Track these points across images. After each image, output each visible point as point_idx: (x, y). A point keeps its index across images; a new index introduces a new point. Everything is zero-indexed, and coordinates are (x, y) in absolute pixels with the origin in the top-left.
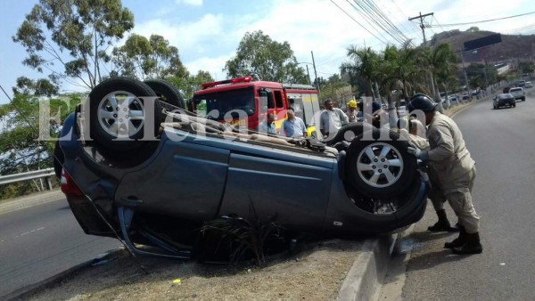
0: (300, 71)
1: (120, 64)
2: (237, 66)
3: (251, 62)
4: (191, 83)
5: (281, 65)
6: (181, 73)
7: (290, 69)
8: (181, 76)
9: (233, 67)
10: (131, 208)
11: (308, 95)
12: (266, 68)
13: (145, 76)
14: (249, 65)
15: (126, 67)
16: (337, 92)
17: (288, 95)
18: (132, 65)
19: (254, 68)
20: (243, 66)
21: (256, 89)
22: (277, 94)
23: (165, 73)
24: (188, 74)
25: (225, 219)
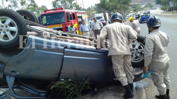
0: (78, 6)
1: (12, 2)
2: (55, 4)
3: (60, 2)
4: (39, 9)
5: (71, 3)
6: (35, 6)
7: (75, 5)
8: (35, 7)
9: (54, 4)
10: (13, 76)
11: (84, 15)
12: (66, 4)
13: (22, 7)
14: (60, 3)
15: (14, 3)
16: (91, 13)
17: (77, 15)
18: (17, 2)
19: (62, 4)
20: (58, 4)
21: (66, 12)
22: (73, 14)
23: (29, 6)
24: (37, 6)
25: (63, 81)
